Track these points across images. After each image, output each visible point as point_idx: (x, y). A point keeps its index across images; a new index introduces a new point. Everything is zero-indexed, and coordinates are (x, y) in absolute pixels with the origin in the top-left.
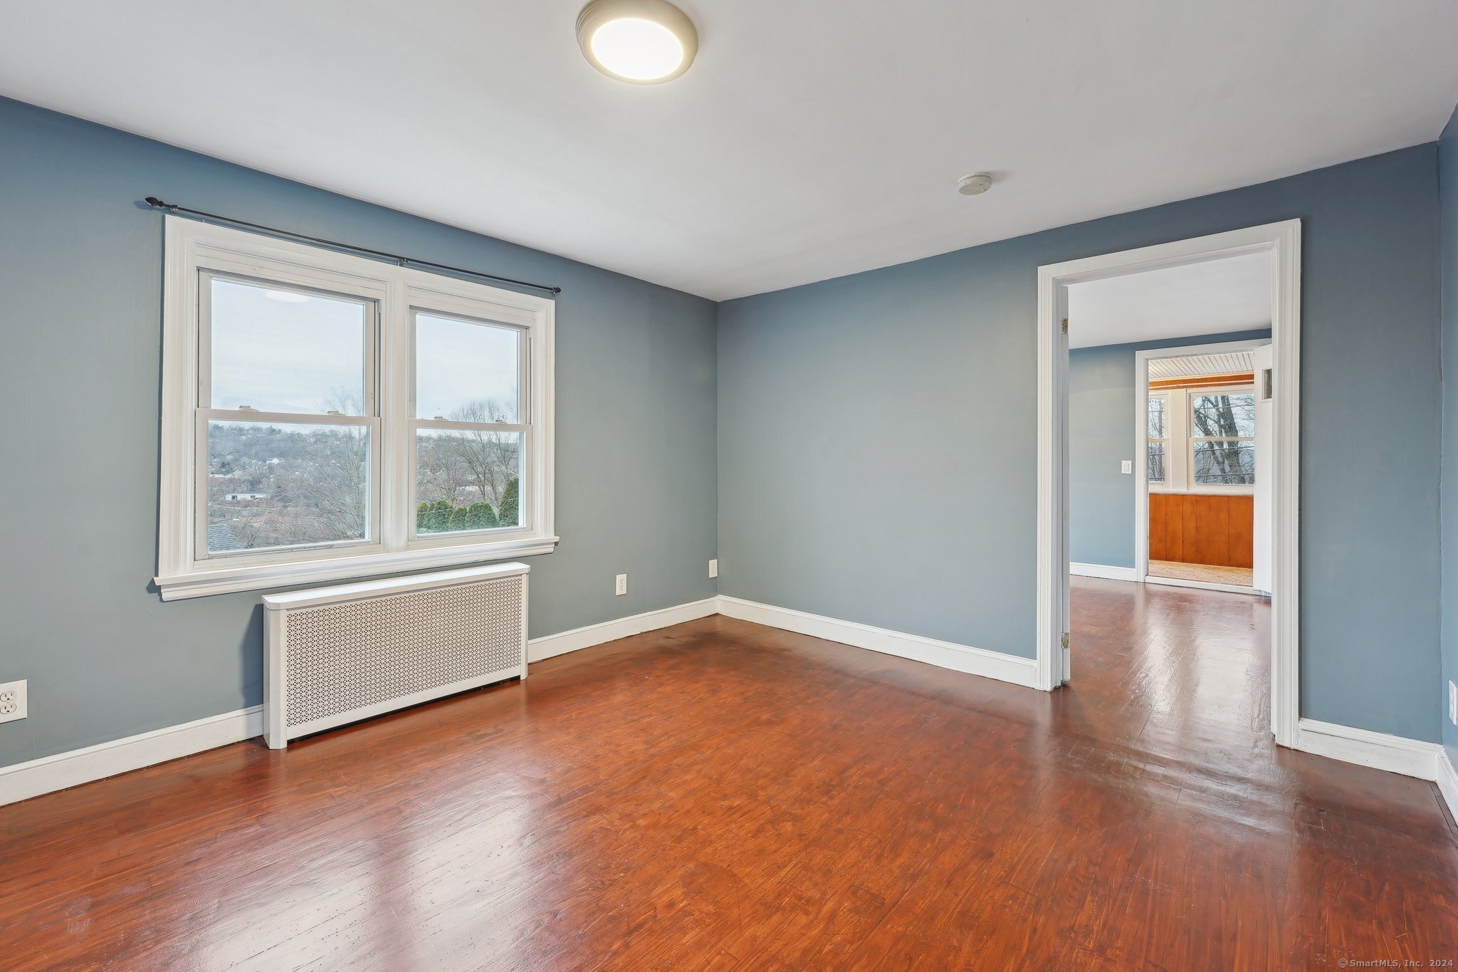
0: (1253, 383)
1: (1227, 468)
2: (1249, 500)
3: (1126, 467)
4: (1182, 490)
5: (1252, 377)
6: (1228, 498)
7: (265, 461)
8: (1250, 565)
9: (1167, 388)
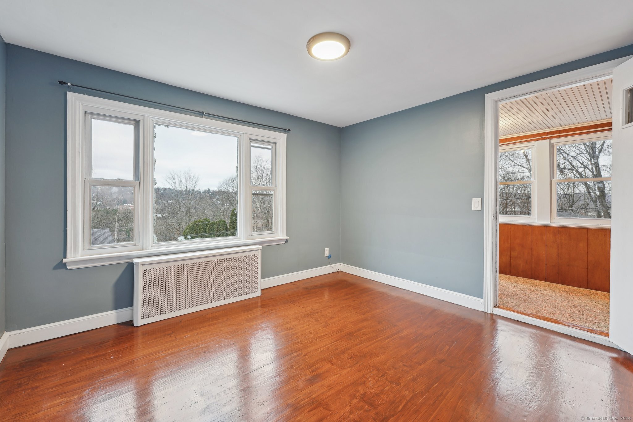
0: (611, 129)
1: (598, 204)
2: (607, 232)
3: (476, 204)
4: (545, 222)
5: (610, 124)
6: (588, 230)
7: (167, 201)
8: (607, 289)
9: (533, 140)
